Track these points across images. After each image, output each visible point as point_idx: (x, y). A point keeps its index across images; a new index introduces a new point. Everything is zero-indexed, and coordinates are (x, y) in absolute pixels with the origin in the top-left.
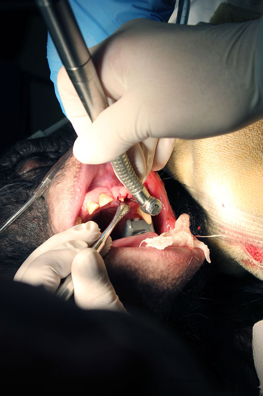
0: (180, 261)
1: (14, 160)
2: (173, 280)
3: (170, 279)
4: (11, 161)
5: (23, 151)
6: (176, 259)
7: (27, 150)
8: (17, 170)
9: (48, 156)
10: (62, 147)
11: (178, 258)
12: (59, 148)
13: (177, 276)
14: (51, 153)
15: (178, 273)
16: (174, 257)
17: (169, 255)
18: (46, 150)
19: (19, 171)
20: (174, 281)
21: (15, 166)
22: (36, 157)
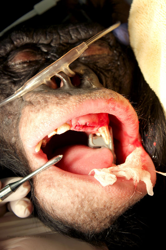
0: (122, 196)
1: (8, 48)
2: (115, 209)
3: (112, 209)
4: (5, 50)
5: (17, 42)
6: (118, 194)
7: (20, 40)
8: (9, 60)
9: (39, 48)
10: (54, 41)
11: (120, 193)
12: (52, 41)
13: (119, 206)
14: (43, 46)
15: (120, 204)
16: (117, 192)
17: (112, 190)
18: (39, 41)
19: (10, 61)
20: (117, 210)
21: (8, 54)
22: (27, 50)
